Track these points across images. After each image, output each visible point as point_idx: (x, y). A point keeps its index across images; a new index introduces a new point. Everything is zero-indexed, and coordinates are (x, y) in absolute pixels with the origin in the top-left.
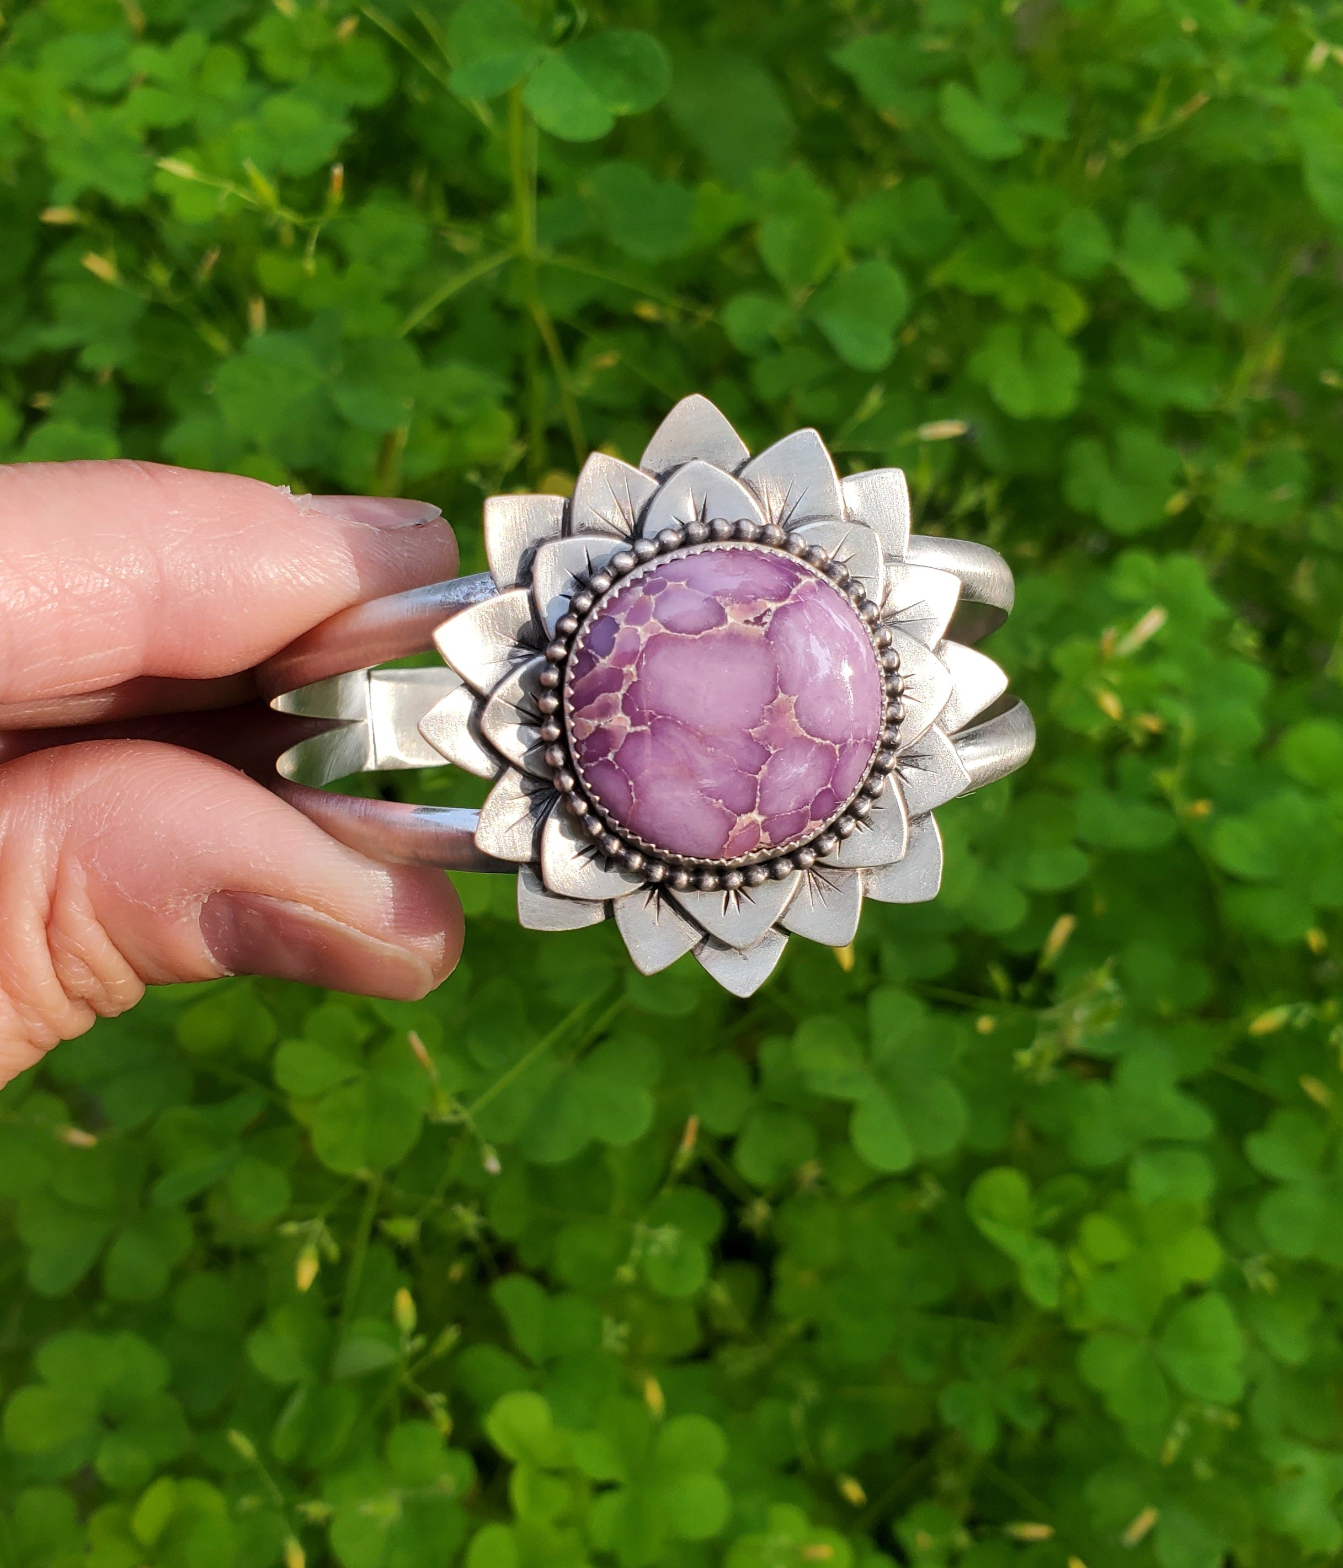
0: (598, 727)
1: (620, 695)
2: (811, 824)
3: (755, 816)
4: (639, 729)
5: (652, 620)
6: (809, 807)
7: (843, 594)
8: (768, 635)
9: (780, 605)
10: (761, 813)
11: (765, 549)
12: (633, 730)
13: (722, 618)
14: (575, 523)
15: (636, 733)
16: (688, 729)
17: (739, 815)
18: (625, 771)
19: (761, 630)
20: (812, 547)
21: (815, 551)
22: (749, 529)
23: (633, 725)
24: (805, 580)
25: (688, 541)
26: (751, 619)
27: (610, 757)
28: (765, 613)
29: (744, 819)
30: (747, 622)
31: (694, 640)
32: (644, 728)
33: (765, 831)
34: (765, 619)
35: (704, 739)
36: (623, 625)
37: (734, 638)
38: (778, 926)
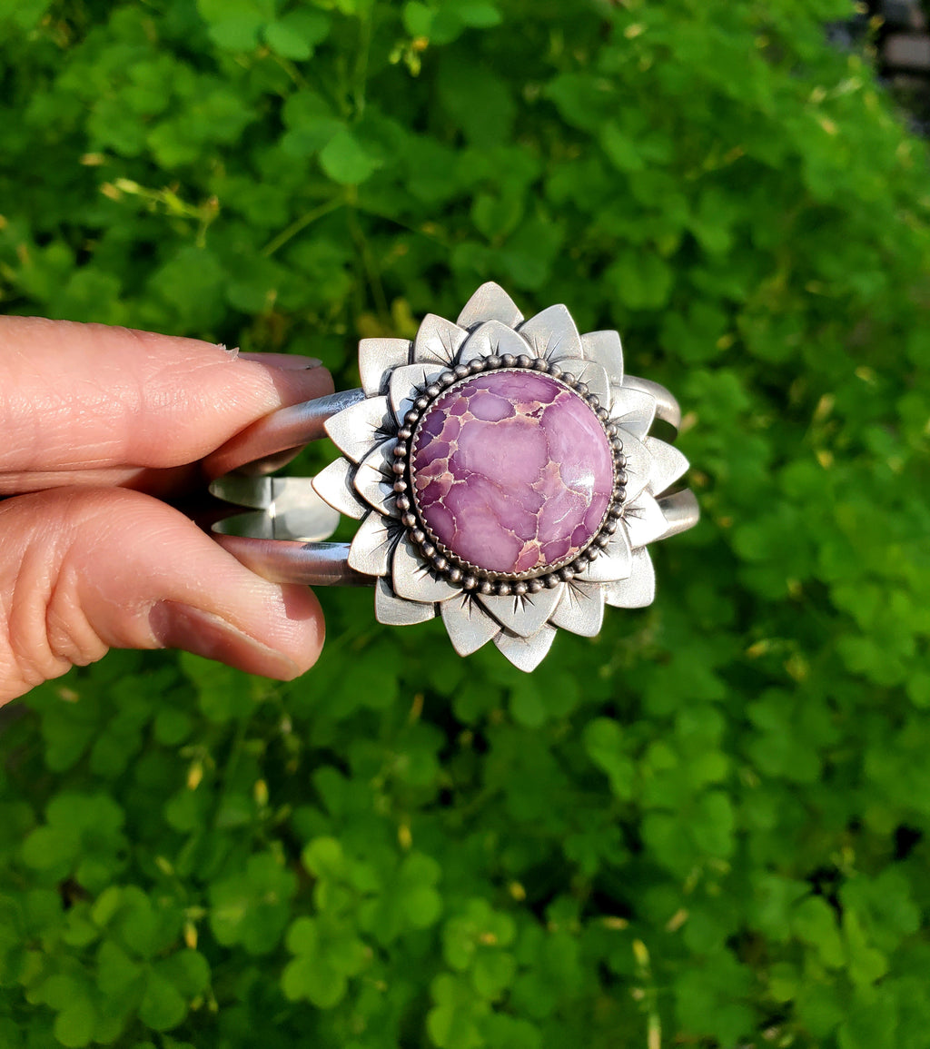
0: (432, 481)
1: (447, 459)
2: (572, 549)
3: (535, 541)
4: (459, 482)
5: (467, 412)
6: (570, 537)
7: (586, 402)
8: (541, 424)
9: (548, 405)
10: (539, 540)
11: (537, 373)
12: (456, 482)
13: (512, 412)
14: (417, 356)
15: (457, 485)
16: (491, 482)
17: (525, 541)
18: (451, 510)
19: (537, 420)
20: (566, 373)
21: (567, 375)
22: (527, 362)
23: (455, 479)
24: (563, 391)
25: (488, 367)
26: (531, 413)
27: (440, 500)
28: (539, 410)
29: (528, 544)
30: (528, 415)
31: (494, 425)
32: (463, 481)
33: (542, 553)
34: (539, 414)
35: (502, 489)
36: (448, 415)
37: (520, 425)
38: (550, 622)
